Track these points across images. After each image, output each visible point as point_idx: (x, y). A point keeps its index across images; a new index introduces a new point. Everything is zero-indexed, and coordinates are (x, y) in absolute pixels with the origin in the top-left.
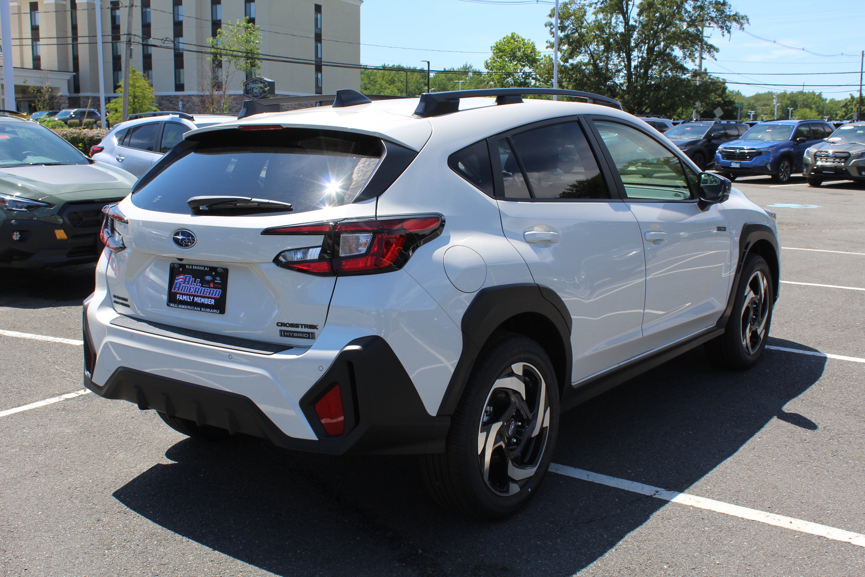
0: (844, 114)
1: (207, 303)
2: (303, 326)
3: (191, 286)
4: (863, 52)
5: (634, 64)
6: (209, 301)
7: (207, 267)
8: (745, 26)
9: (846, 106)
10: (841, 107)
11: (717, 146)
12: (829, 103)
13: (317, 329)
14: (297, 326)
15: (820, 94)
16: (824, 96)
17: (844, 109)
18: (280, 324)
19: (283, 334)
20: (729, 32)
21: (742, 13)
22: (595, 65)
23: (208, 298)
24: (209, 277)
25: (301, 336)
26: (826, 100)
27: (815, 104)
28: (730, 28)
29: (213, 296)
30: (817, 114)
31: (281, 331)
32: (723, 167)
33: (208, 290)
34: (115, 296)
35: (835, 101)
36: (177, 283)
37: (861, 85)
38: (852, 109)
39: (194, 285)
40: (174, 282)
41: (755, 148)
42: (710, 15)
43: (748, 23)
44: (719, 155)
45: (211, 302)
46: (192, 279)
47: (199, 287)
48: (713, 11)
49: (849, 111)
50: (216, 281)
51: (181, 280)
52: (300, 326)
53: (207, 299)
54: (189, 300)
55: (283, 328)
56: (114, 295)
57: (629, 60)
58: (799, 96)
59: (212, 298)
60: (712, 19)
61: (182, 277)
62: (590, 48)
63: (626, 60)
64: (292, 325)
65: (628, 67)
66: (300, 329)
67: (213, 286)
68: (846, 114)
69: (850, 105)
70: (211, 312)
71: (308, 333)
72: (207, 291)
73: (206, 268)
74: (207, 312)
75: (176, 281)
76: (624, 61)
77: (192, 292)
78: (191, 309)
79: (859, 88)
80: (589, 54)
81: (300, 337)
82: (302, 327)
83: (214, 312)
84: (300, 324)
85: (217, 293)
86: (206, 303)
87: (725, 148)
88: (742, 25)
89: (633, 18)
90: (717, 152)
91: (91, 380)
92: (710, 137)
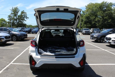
28: (27, 19)
43: (29, 18)
60: (25, 18)
62: (13, 20)
76: (16, 22)
91: (34, 67)
92: (30, 29)
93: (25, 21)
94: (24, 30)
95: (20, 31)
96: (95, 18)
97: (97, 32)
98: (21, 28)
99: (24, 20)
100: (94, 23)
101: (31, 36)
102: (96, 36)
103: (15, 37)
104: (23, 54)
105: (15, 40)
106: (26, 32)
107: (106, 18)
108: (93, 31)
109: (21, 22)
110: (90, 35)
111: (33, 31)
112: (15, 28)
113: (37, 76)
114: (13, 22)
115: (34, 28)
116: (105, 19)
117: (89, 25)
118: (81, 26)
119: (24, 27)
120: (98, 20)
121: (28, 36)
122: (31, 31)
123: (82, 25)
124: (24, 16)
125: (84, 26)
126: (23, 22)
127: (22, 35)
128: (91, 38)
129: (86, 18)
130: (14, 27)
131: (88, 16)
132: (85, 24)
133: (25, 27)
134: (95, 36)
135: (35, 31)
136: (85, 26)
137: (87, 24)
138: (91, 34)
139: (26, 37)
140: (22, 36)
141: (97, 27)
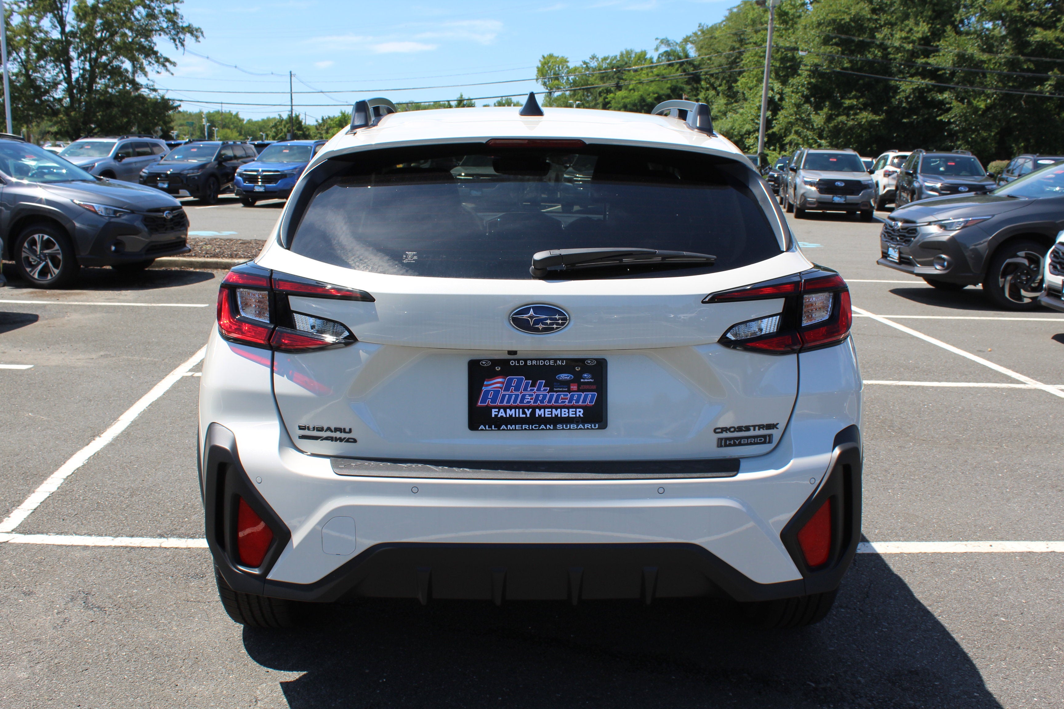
0: (274, 134)
1: (567, 415)
2: (757, 428)
3: (525, 393)
4: (291, 72)
5: (75, 76)
6: (571, 413)
7: (562, 360)
8: (201, 39)
9: (275, 126)
10: (271, 128)
11: (235, 168)
12: (246, 123)
13: (777, 428)
14: (747, 428)
15: (237, 115)
16: (241, 116)
17: (274, 130)
18: (718, 431)
19: (723, 443)
20: (183, 45)
21: (195, 25)
22: (28, 76)
23: (568, 408)
24: (566, 375)
25: (753, 442)
26: (243, 120)
27: (233, 124)
28: (184, 41)
29: (580, 403)
30: (238, 134)
31: (720, 440)
32: (245, 191)
33: (567, 395)
34: (301, 428)
35: (252, 122)
36: (487, 392)
37: (292, 106)
38: (282, 130)
39: (532, 390)
40: (481, 390)
41: (279, 170)
42: (160, 25)
43: (203, 36)
44: (239, 178)
45: (576, 414)
46: (524, 382)
47: (545, 393)
48: (164, 21)
49: (280, 131)
50: (582, 380)
51: (498, 385)
52: (752, 428)
53: (567, 410)
54: (524, 416)
55: (725, 435)
56: (299, 426)
57: (69, 72)
58: (216, 116)
59: (576, 407)
60: (162, 29)
61: (500, 380)
62: (20, 55)
63: (65, 71)
64: (740, 429)
65: (68, 80)
66: (751, 433)
67: (578, 388)
68: (277, 135)
69: (280, 125)
70: (581, 429)
71: (764, 436)
72: (565, 397)
73: (559, 363)
74: (570, 429)
75: (484, 389)
76: (62, 72)
77: (528, 402)
78: (532, 429)
79: (289, 108)
80: (19, 62)
81: (751, 444)
82: (754, 430)
83: (588, 429)
84: (752, 426)
85: (590, 398)
86: (563, 416)
87: (246, 171)
88: (197, 37)
89: (69, 23)
90: (236, 175)
91: (262, 578)
92: (221, 159)
93: (164, 62)
94: (155, 168)
95: (108, 173)
96: (925, 41)
97: (953, 189)
98: (116, 142)
99: (150, 52)
100: (920, 93)
101: (226, 234)
102: (946, 236)
103: (47, 244)
104: (134, 424)
105: (44, 272)
106: (172, 191)
107: (1050, 35)
108: (910, 176)
109: (116, 73)
110: (867, 217)
111: (253, 179)
112: (48, 147)
113: (293, 676)
114: (30, 82)
115: (260, 147)
116: (1043, 47)
117: (866, 116)
118: (768, 124)
119: (148, 132)
120: (962, 58)
121: (192, 233)
122: (229, 175)
123: (783, 118)
124: (151, 16)
125: (807, 123)
126: (140, 79)
127: (124, 218)
128: (894, 254)
129: (826, 41)
130: (44, 136)
131: (858, 21)
132: (818, 108)
133: (166, 136)
134: (934, 230)
135: (267, 179)
136: (818, 120)
137: (837, 106)
138: (881, 208)
139: (170, 237)
140: (131, 230)
141: (953, 135)
